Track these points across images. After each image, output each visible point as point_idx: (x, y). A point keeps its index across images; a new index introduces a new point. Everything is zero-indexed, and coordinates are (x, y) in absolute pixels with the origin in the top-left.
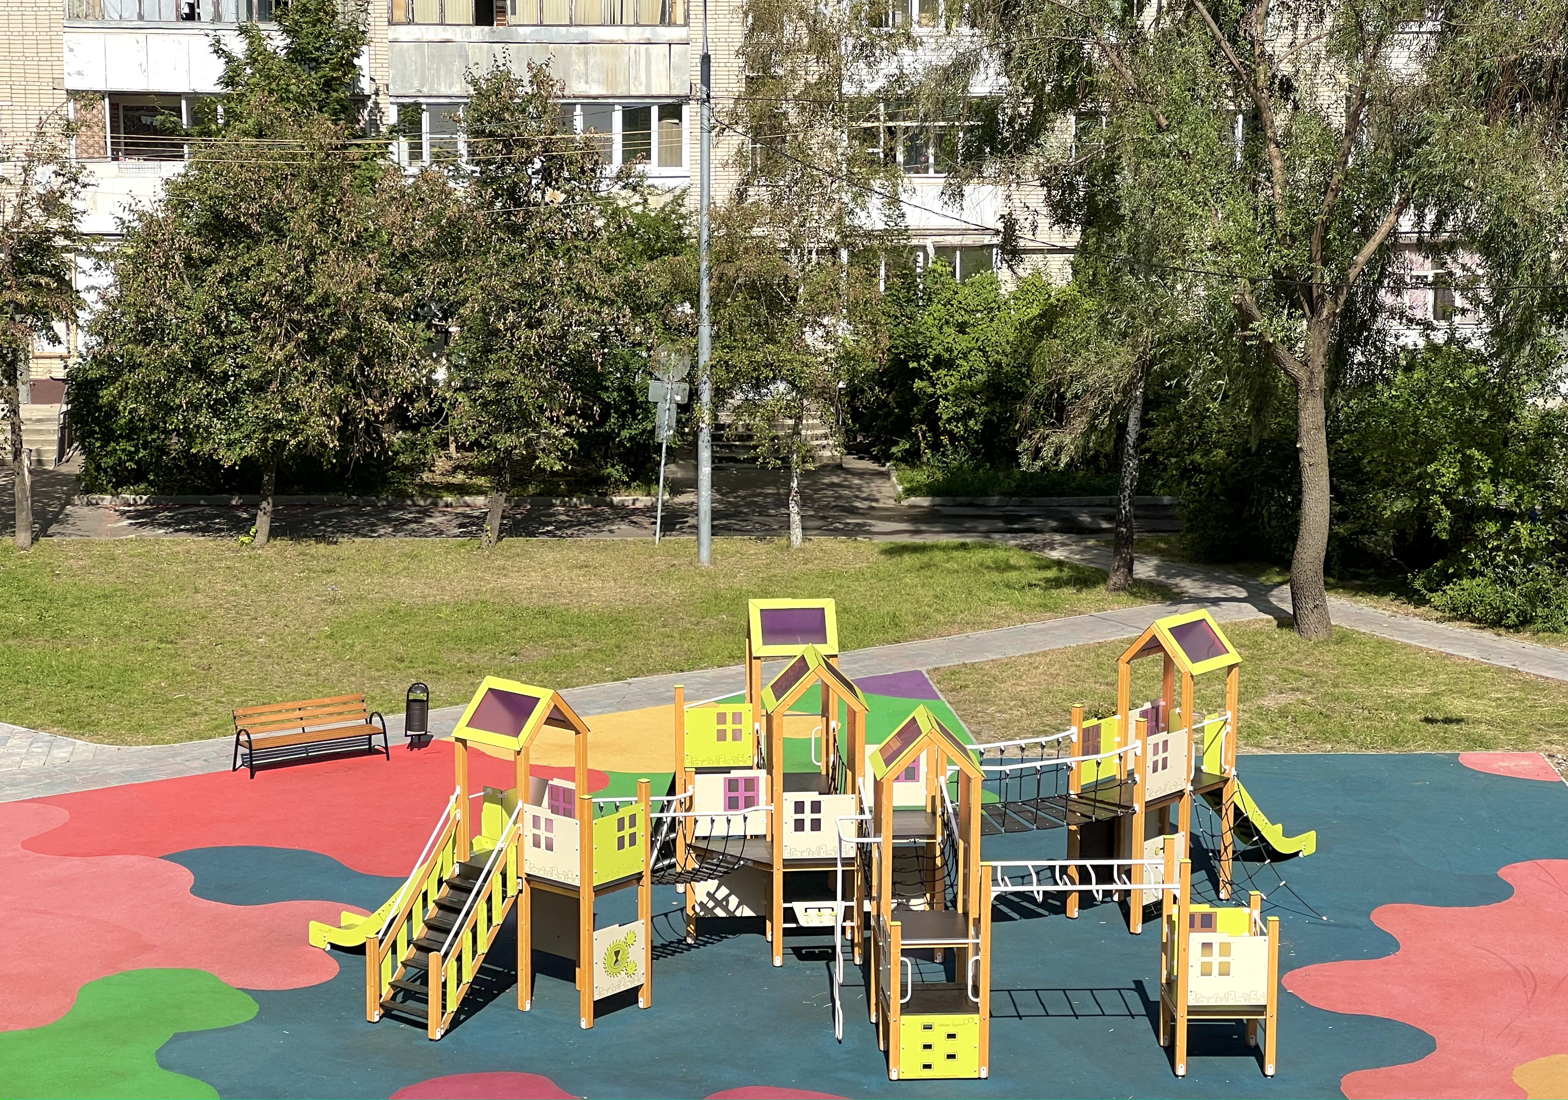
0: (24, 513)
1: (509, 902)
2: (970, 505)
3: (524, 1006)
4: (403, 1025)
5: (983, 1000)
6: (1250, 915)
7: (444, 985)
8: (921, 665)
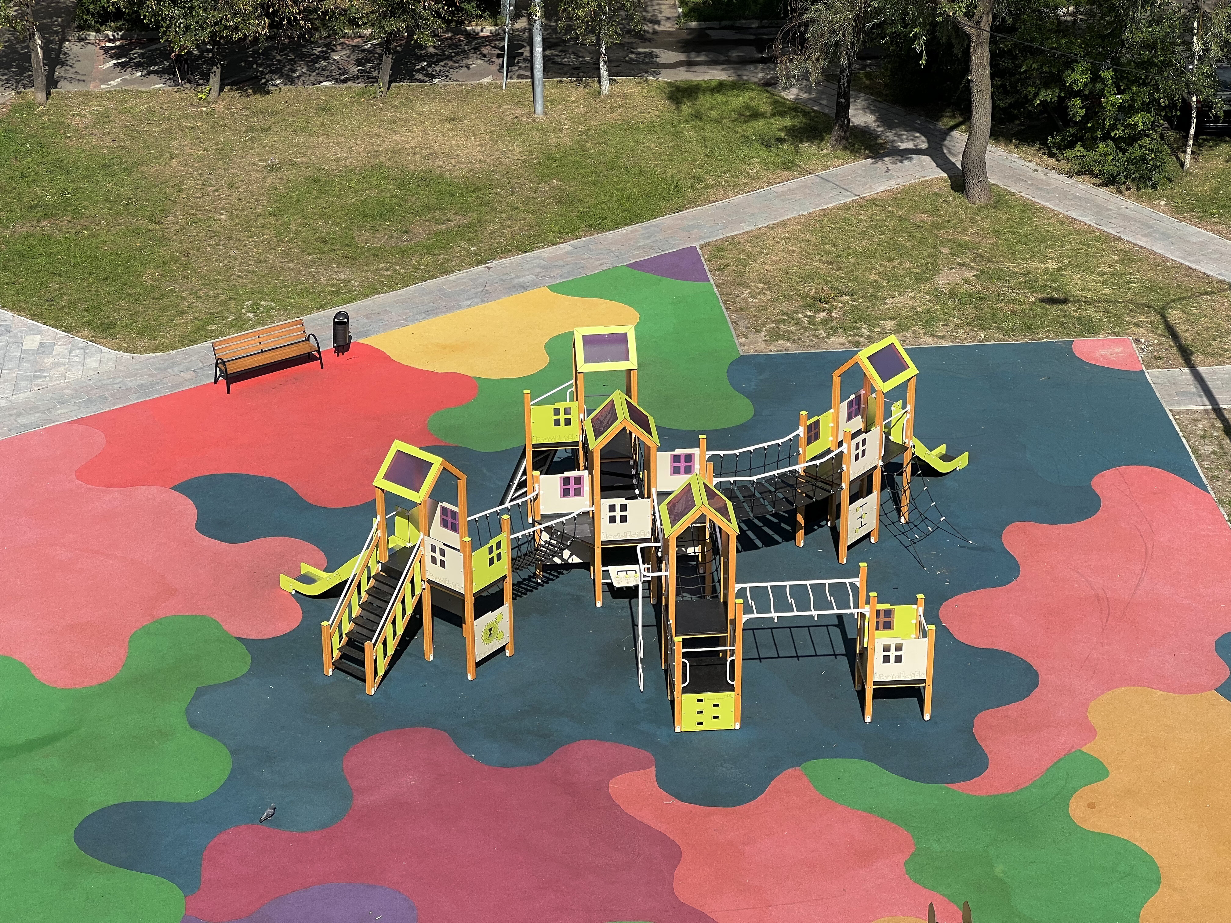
0: (40, 79)
1: (417, 598)
2: (731, 28)
3: (428, 657)
4: (349, 678)
5: (737, 683)
6: (917, 610)
7: (375, 661)
8: (697, 240)
